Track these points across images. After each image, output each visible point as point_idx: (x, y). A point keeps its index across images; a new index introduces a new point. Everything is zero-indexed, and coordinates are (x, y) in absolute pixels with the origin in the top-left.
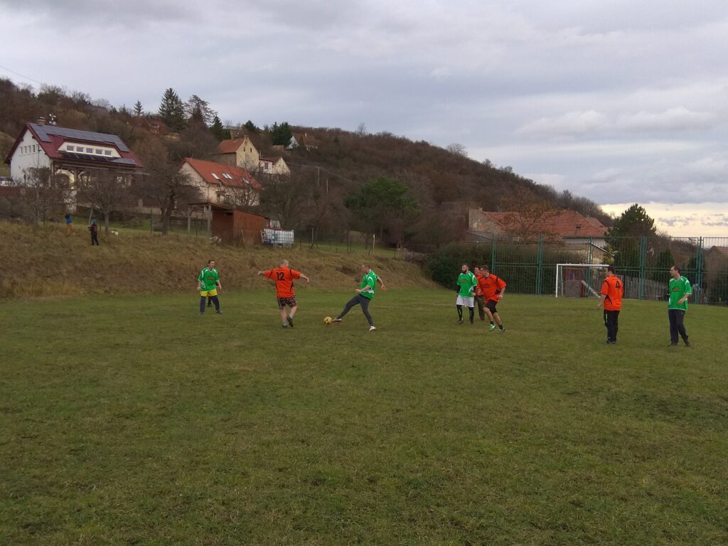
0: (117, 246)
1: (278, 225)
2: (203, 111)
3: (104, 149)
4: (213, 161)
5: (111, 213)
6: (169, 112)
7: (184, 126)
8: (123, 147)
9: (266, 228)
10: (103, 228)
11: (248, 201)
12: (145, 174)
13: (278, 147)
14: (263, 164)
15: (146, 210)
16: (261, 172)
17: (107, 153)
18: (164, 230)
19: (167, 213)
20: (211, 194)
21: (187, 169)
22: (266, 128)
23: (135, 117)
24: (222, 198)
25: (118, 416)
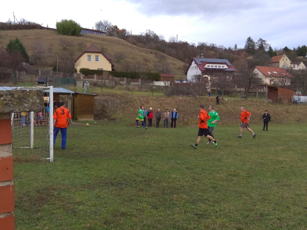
0: (226, 105)
1: (300, 93)
2: (264, 45)
3: (221, 65)
4: (268, 66)
5: (224, 91)
6: (248, 47)
7: (255, 52)
8: (229, 64)
9: (294, 95)
10: (221, 98)
11: (285, 83)
12: (238, 74)
13: (300, 57)
14: (292, 66)
15: (238, 89)
16: (291, 70)
17: (223, 67)
18: (246, 98)
19: (247, 90)
20: (267, 81)
21: (256, 71)
22: (294, 49)
23: (234, 51)
24: (272, 82)
25: (230, 175)
